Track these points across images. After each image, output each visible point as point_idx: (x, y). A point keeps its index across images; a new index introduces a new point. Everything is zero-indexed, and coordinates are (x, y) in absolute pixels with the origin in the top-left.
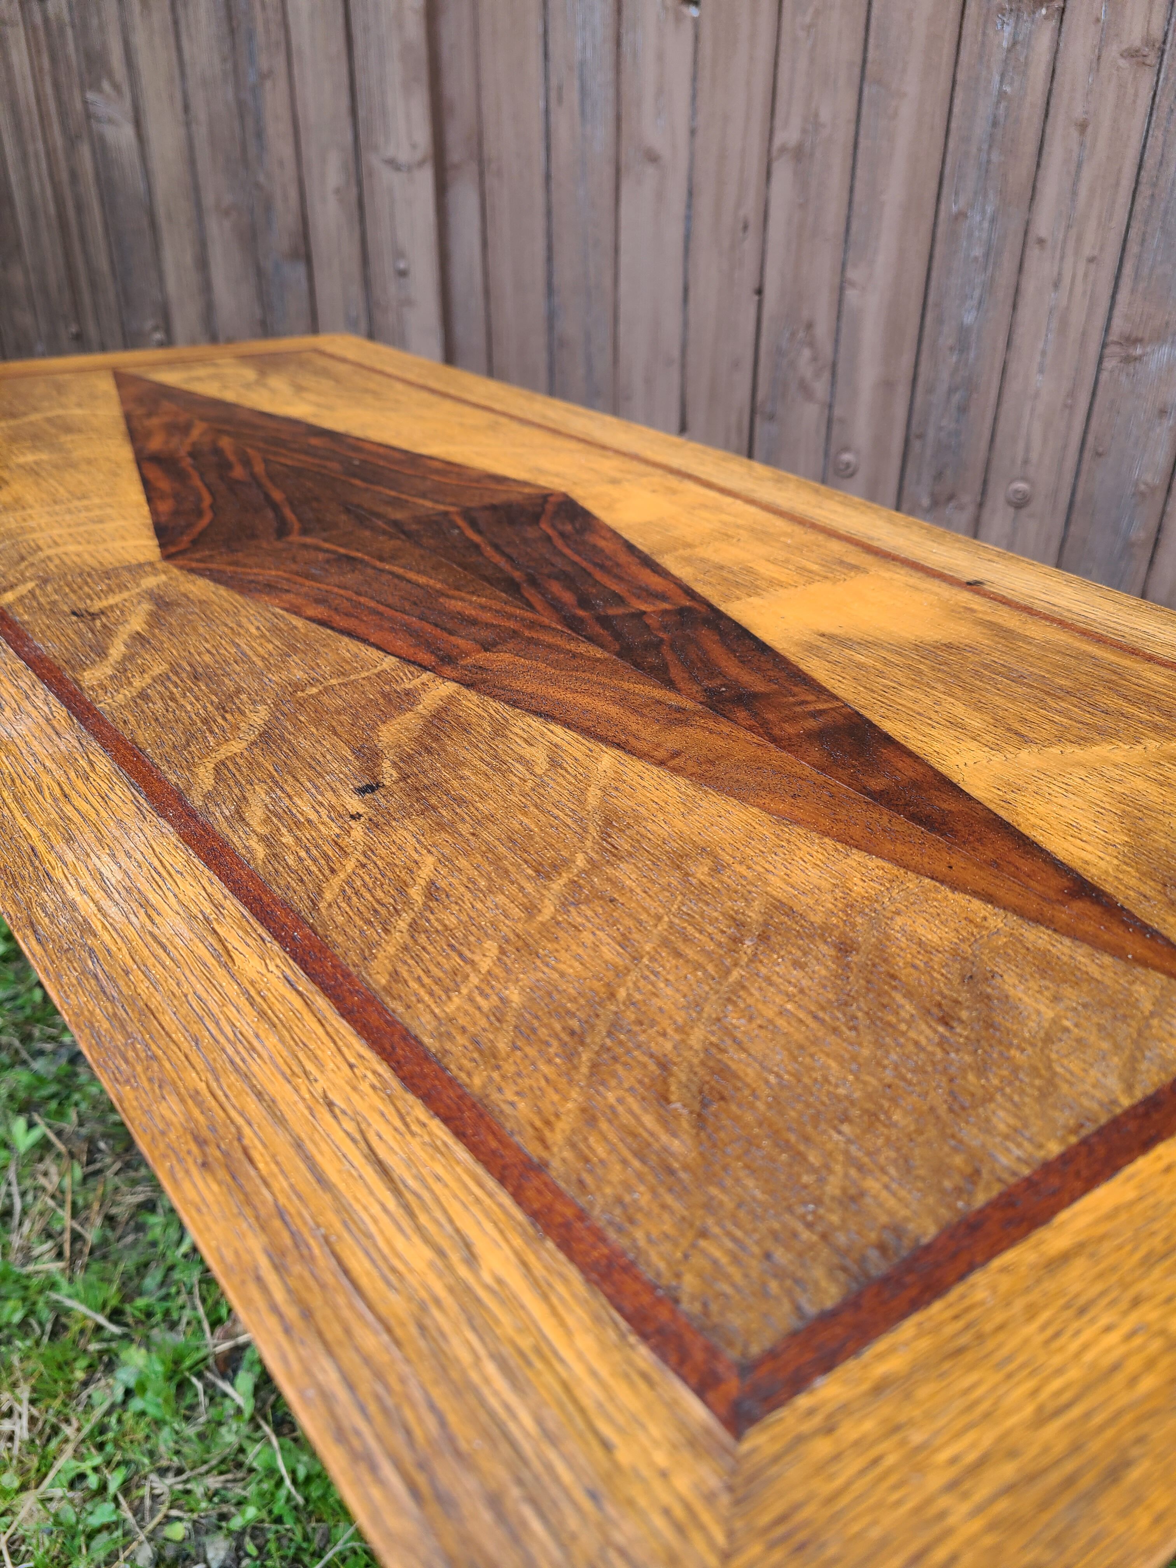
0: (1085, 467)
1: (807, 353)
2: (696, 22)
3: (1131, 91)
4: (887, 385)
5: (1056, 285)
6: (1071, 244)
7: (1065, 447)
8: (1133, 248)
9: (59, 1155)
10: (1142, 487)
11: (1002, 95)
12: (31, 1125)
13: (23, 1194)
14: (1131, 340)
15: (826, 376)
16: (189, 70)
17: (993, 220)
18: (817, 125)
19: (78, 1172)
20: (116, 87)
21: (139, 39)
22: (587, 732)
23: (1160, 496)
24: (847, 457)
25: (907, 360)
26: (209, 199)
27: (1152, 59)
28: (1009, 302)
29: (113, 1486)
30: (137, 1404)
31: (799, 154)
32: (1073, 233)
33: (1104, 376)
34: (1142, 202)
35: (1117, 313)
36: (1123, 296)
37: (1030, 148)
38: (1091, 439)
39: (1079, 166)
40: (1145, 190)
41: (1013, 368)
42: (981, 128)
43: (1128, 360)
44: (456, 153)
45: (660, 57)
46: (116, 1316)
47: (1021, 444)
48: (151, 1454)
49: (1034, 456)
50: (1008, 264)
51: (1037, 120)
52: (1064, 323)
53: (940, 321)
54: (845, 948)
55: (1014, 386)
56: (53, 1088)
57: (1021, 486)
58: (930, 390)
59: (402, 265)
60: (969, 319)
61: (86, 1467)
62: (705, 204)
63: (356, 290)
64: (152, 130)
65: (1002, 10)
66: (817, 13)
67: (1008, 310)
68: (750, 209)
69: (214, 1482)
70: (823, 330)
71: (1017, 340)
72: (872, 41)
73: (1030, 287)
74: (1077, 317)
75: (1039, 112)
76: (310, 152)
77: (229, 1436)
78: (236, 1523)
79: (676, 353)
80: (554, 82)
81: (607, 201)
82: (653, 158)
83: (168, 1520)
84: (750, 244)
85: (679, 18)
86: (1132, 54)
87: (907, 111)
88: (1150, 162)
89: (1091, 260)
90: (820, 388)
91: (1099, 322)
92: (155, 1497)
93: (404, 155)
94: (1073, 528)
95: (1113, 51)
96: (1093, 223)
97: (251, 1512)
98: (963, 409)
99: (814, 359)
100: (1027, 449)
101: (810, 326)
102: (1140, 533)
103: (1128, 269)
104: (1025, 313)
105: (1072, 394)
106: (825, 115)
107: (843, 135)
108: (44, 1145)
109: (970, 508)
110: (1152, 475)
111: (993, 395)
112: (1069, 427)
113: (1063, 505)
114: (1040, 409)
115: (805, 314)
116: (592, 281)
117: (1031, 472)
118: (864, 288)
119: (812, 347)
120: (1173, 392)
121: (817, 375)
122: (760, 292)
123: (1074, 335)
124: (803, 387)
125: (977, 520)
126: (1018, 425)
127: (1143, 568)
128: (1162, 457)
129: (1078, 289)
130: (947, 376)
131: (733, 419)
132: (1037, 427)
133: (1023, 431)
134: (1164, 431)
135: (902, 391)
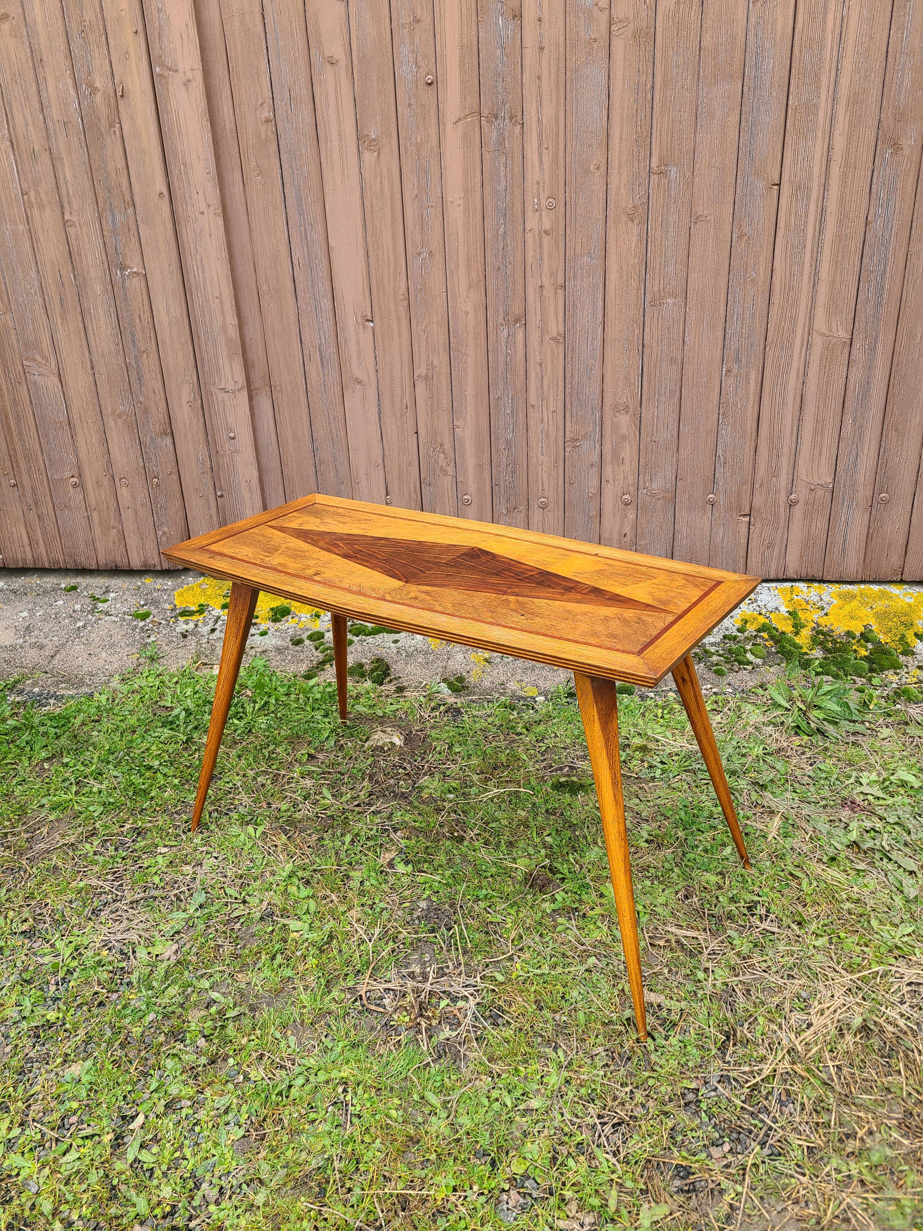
0: (567, 489)
1: (442, 455)
2: (373, 328)
3: (556, 351)
4: (480, 466)
5: (542, 422)
6: (545, 406)
7: (558, 482)
8: (568, 406)
9: (271, 834)
10: (590, 495)
11: (507, 354)
14: (575, 440)
15: (452, 464)
16: (93, 349)
17: (512, 399)
18: (433, 367)
20: (46, 359)
21: (61, 336)
23: (598, 498)
24: (466, 497)
25: (486, 454)
26: (108, 410)
27: (562, 340)
28: (525, 429)
31: (426, 378)
32: (545, 402)
33: (567, 454)
34: (568, 390)
35: (567, 430)
36: (568, 424)
37: (522, 373)
38: (567, 478)
39: (542, 378)
40: (568, 386)
41: (531, 454)
42: (501, 366)
43: (574, 447)
44: (257, 383)
45: (358, 342)
47: (540, 483)
49: (546, 488)
50: (521, 415)
51: (523, 363)
52: (548, 435)
53: (498, 438)
54: (619, 619)
55: (533, 461)
56: (250, 817)
57: (543, 500)
58: (498, 466)
59: (232, 435)
60: (509, 437)
62: (386, 399)
63: (202, 447)
64: (69, 379)
65: (502, 324)
66: (427, 325)
67: (525, 432)
68: (408, 399)
70: (447, 446)
71: (530, 444)
72: (451, 335)
73: (531, 423)
74: (552, 434)
75: (523, 359)
76: (171, 385)
79: (380, 462)
80: (306, 352)
81: (339, 400)
82: (359, 382)
84: (410, 413)
85: (364, 327)
86: (554, 339)
87: (470, 361)
88: (568, 376)
89: (553, 412)
90: (450, 470)
91: (561, 434)
93: (230, 386)
94: (567, 514)
95: (547, 337)
96: (551, 398)
98: (513, 473)
99: (446, 458)
100: (543, 485)
101: (442, 445)
102: (593, 513)
103: (568, 414)
104: (531, 433)
105: (556, 462)
106: (436, 363)
107: (445, 370)
109: (524, 512)
110: (593, 489)
111: (525, 465)
112: (558, 475)
113: (562, 505)
114: (545, 469)
115: (439, 440)
116: (335, 435)
117: (546, 494)
118: (463, 428)
119: (444, 453)
120: (595, 458)
121: (448, 465)
122: (417, 433)
123: (552, 439)
124: (442, 470)
125: (528, 516)
126: (537, 477)
127: (598, 526)
128: (595, 482)
129: (551, 423)
130: (504, 460)
131: (412, 486)
132: (545, 476)
133: (540, 478)
134: (594, 472)
135: (487, 467)
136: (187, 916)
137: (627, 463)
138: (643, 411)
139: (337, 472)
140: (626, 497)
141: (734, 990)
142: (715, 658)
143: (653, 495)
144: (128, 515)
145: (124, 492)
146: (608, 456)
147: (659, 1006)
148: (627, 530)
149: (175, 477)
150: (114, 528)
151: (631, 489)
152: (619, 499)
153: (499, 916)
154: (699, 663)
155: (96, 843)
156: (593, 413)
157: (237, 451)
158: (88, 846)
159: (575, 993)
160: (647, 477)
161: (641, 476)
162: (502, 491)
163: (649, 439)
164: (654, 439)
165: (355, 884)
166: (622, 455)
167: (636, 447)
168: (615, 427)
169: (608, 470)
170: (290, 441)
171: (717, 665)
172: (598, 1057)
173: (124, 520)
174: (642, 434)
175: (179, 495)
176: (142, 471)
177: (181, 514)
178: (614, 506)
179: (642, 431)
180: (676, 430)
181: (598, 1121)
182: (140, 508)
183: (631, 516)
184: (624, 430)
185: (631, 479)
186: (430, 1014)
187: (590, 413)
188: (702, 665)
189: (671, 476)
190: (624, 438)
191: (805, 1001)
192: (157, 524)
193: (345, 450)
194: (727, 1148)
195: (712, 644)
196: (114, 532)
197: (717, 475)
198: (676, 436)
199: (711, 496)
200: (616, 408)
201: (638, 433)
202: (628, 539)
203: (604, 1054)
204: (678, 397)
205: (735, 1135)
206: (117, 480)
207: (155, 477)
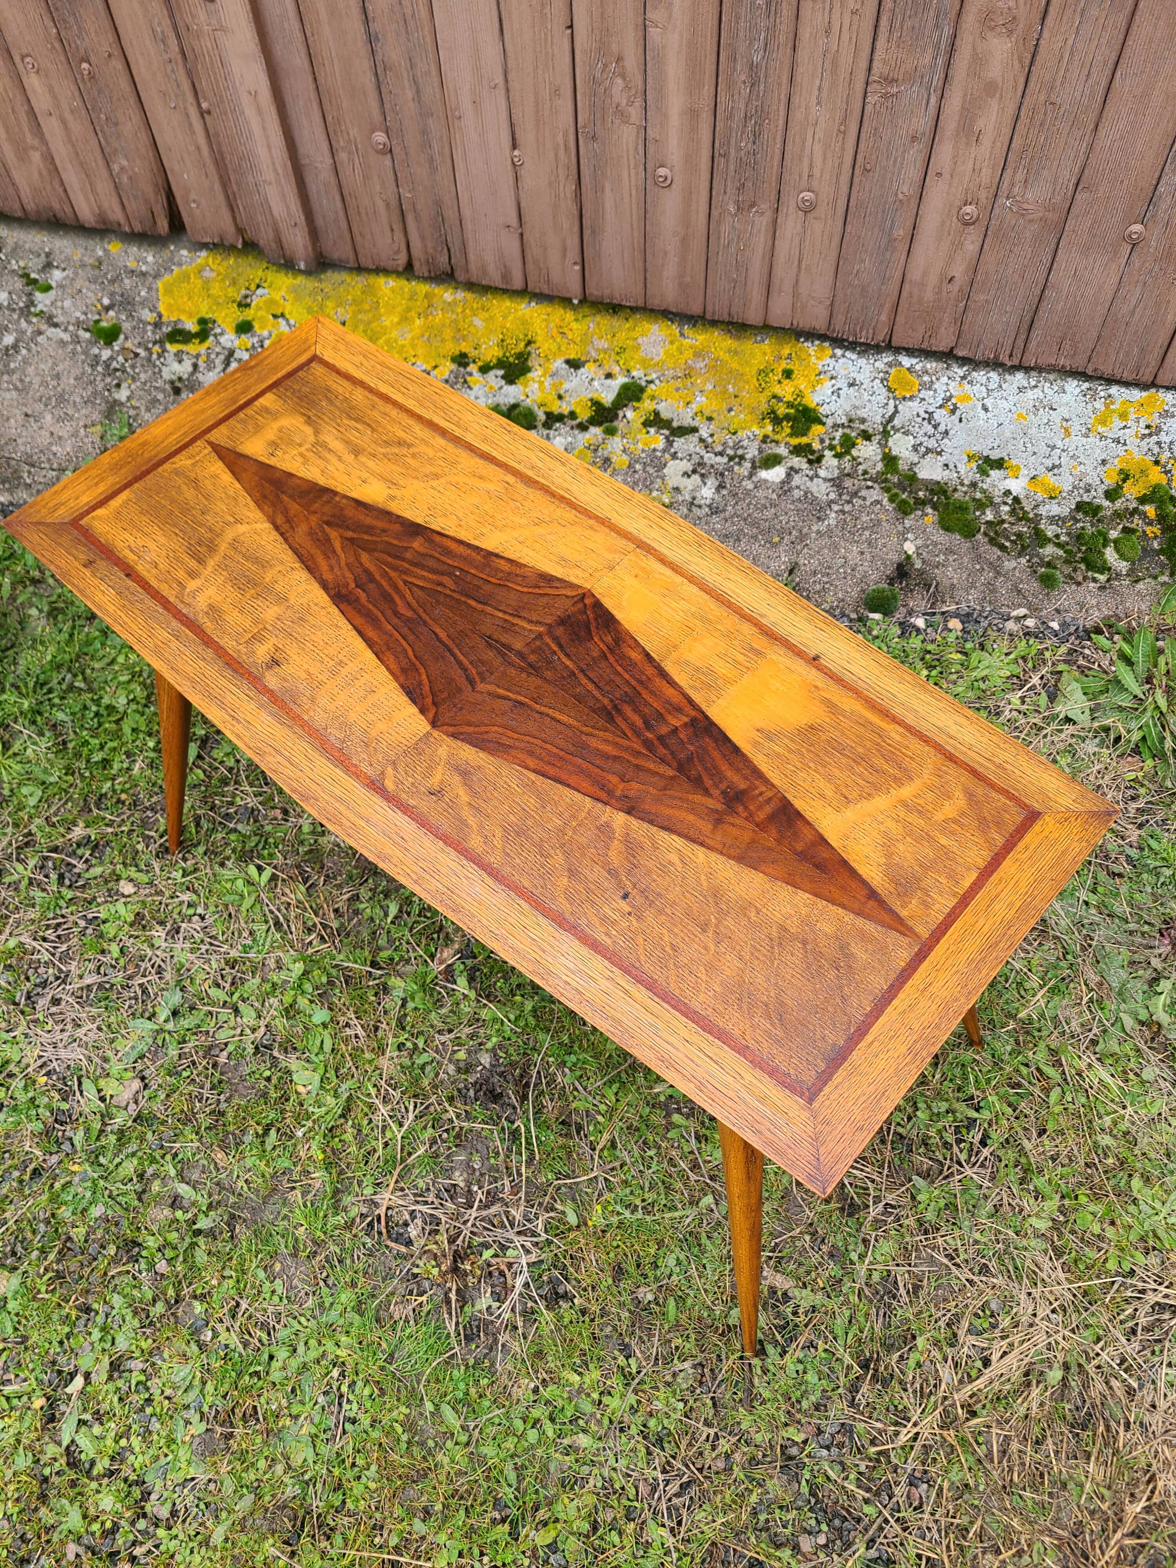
0: (856, 180)
1: (619, 81)
4: (692, 114)
5: (828, 32)
7: (840, 165)
9: (283, 880)
10: (901, 196)
12: (260, 869)
13: (279, 910)
14: (890, 81)
15: (639, 102)
19: (303, 888)
22: (687, 837)
23: (914, 204)
24: (662, 171)
25: (707, 91)
28: (790, 45)
29: (421, 1045)
30: (410, 1005)
33: (869, 108)
35: (876, 57)
36: (881, 44)
38: (860, 158)
41: (796, 100)
43: (885, 96)
46: (374, 964)
47: (806, 163)
48: (432, 1026)
49: (817, 172)
50: (787, 12)
52: (835, 64)
53: (733, 59)
54: (804, 943)
55: (798, 116)
56: (255, 839)
57: (807, 195)
58: (730, 117)
60: (757, 58)
61: (401, 1039)
67: (789, 51)
69: (468, 1030)
70: (631, 62)
71: (798, 78)
73: (805, 33)
74: (846, 59)
77: (466, 1008)
78: (489, 1045)
79: (500, 80)
83: (454, 1052)
90: (635, 113)
91: (863, 64)
92: (443, 1044)
94: (849, 228)
97: (494, 1040)
98: (756, 135)
99: (627, 88)
100: (811, 166)
101: (619, 59)
102: (900, 233)
103: (884, 22)
104: (803, 54)
105: (844, 121)
108: (274, 878)
109: (769, 214)
110: (907, 189)
111: (781, 122)
112: (843, 149)
113: (841, 210)
114: (820, 134)
115: (614, 48)
116: (408, 11)
117: (815, 185)
118: (665, 28)
119: (624, 77)
120: (922, 123)
121: (631, 103)
122: (571, 27)
123: (843, 74)
124: (619, 111)
125: (775, 222)
126: (803, 146)
127: (904, 257)
128: (913, 173)
129: (845, 36)
130: (742, 106)
131: (560, 139)
132: (818, 149)
133: (808, 151)
134: (915, 154)
135: (706, 117)
136: (156, 1027)
137: (986, 141)
138: (1046, 34)
139: (418, 91)
140: (968, 209)
141: (896, 1282)
142: (1049, 551)
143: (1022, 213)
144: (51, 127)
145: (33, 82)
146: (950, 124)
147: (785, 1294)
148: (959, 271)
149: (117, 64)
150: (33, 148)
151: (983, 195)
152: (954, 212)
153: (590, 1099)
154: (1020, 555)
155: (32, 863)
156: (937, 26)
157: (223, 29)
158: (20, 867)
159: (671, 1261)
160: (1020, 176)
161: (1009, 172)
162: (732, 167)
163: (1042, 98)
164: (1053, 98)
165: (392, 1003)
166: (980, 124)
167: (1011, 110)
168: (978, 60)
169: (944, 152)
170: (323, 14)
171: (1049, 565)
172: (682, 1374)
173: (47, 136)
174: (1031, 84)
175: (132, 100)
176: (57, 45)
177: (144, 136)
178: (943, 223)
179: (1033, 79)
180: (1104, 83)
181: (661, 1477)
182: (68, 116)
183: (971, 246)
184: (995, 70)
185: (987, 176)
186: (468, 1267)
187: (930, 24)
188: (1023, 561)
189: (1068, 177)
190: (991, 88)
191: (992, 1316)
192: (107, 150)
193: (430, 47)
194: (822, 1540)
195: (1054, 520)
196: (36, 157)
197: (1161, 189)
198: (1099, 99)
199: (1137, 228)
200: (987, 21)
201: (1022, 80)
202: (955, 288)
203: (691, 1371)
204: (1128, 11)
205: (837, 1522)
206: (17, 59)
207: (83, 60)
